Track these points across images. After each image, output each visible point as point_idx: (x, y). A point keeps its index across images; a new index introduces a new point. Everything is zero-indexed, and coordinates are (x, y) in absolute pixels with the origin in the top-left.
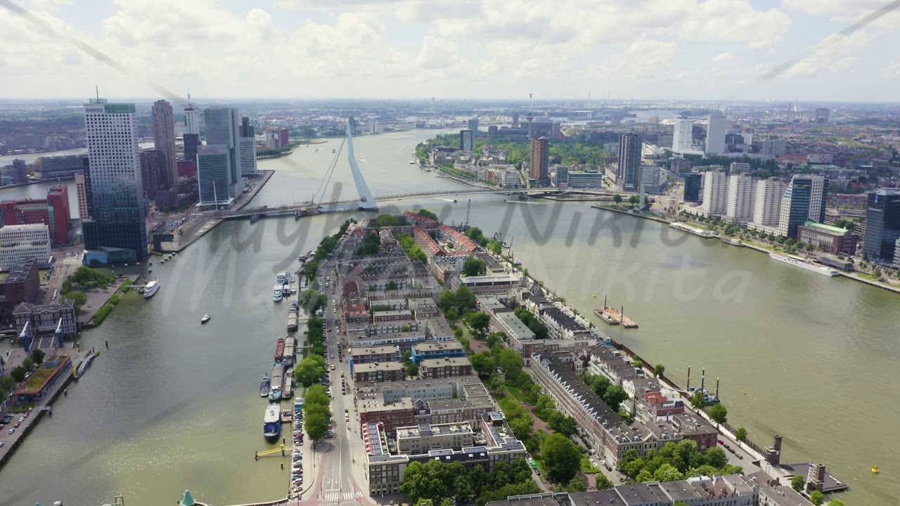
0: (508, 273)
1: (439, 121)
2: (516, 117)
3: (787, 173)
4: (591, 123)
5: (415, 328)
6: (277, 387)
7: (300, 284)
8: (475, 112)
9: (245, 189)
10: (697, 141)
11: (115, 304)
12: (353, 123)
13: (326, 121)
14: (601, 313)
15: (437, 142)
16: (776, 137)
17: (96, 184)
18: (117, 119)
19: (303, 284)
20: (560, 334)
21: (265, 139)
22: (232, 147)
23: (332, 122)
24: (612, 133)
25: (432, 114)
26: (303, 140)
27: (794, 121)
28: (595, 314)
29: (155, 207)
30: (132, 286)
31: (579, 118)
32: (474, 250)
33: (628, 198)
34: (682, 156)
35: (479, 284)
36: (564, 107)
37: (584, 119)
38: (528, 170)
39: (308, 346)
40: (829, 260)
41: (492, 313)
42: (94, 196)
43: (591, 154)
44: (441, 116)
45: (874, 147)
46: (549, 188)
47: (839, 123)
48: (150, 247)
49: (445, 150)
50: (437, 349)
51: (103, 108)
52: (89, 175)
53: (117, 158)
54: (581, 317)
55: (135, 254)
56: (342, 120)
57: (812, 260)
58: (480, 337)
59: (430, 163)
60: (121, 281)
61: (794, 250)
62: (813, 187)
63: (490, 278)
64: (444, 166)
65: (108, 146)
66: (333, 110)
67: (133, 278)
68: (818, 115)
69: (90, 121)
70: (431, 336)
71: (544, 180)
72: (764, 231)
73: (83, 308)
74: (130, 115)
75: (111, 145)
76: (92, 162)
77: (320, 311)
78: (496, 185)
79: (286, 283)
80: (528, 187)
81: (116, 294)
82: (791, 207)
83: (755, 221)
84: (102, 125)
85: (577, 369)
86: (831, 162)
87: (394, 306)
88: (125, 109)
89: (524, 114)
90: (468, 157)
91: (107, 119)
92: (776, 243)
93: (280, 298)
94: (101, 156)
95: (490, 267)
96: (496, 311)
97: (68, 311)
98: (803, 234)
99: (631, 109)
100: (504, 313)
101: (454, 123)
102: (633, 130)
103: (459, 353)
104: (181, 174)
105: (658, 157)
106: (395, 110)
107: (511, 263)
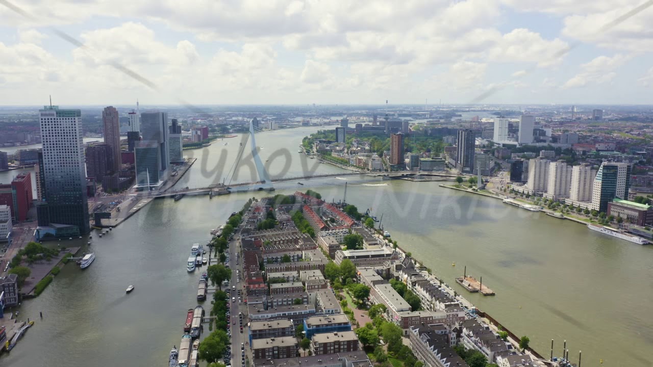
0: (382, 246)
1: (319, 120)
2: (375, 117)
3: (583, 158)
4: (430, 121)
5: (306, 300)
6: (183, 362)
7: (210, 256)
8: (345, 114)
9: (173, 174)
10: (511, 134)
11: (55, 275)
12: (256, 123)
13: (236, 121)
14: (462, 281)
15: (319, 136)
16: (567, 131)
17: (48, 174)
18: (66, 122)
19: (213, 255)
20: (432, 305)
21: (191, 135)
22: (162, 141)
23: (241, 122)
24: (447, 128)
25: (314, 116)
26: (219, 135)
27: (576, 119)
28: (457, 282)
29: (101, 188)
30: (72, 258)
31: (420, 118)
32: (352, 225)
33: (468, 179)
34: (501, 146)
35: (358, 257)
36: (409, 109)
37: (424, 119)
38: (388, 157)
39: (214, 317)
40: (638, 231)
41: (372, 284)
42: (46, 183)
43: (433, 144)
44: (320, 117)
45: (641, 137)
46: (405, 171)
47: (610, 120)
48: (92, 223)
49: (324, 142)
50: (326, 322)
51: (55, 113)
52: (43, 166)
53: (66, 152)
54: (446, 285)
55: (78, 229)
56: (248, 120)
57: (623, 231)
58: (362, 306)
59: (313, 152)
60: (64, 253)
61: (607, 222)
62: (619, 172)
63: (367, 251)
64: (324, 154)
65: (58, 143)
66: (242, 113)
67: (74, 250)
68: (594, 114)
69: (44, 124)
70: (321, 309)
71: (401, 165)
72: (579, 206)
73: (27, 279)
74: (76, 118)
75: (61, 143)
76: (45, 156)
77: (226, 281)
78: (364, 169)
79: (199, 255)
80: (389, 170)
81: (58, 266)
82: (602, 187)
83: (571, 198)
84: (54, 126)
85: (451, 341)
86: (613, 149)
87: (288, 277)
88: (71, 114)
89: (381, 115)
90: (342, 147)
91: (57, 122)
92: (590, 215)
93: (193, 269)
94: (52, 151)
95: (366, 241)
96: (375, 283)
97: (10, 285)
98: (612, 209)
99: (457, 111)
100: (382, 285)
101: (330, 122)
102: (461, 126)
103: (346, 326)
104: (125, 162)
105: (484, 147)
106: (287, 112)
107: (382, 235)
